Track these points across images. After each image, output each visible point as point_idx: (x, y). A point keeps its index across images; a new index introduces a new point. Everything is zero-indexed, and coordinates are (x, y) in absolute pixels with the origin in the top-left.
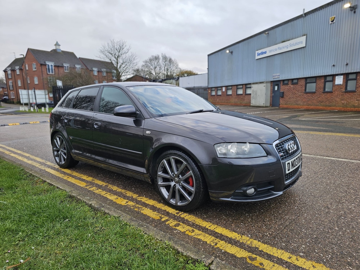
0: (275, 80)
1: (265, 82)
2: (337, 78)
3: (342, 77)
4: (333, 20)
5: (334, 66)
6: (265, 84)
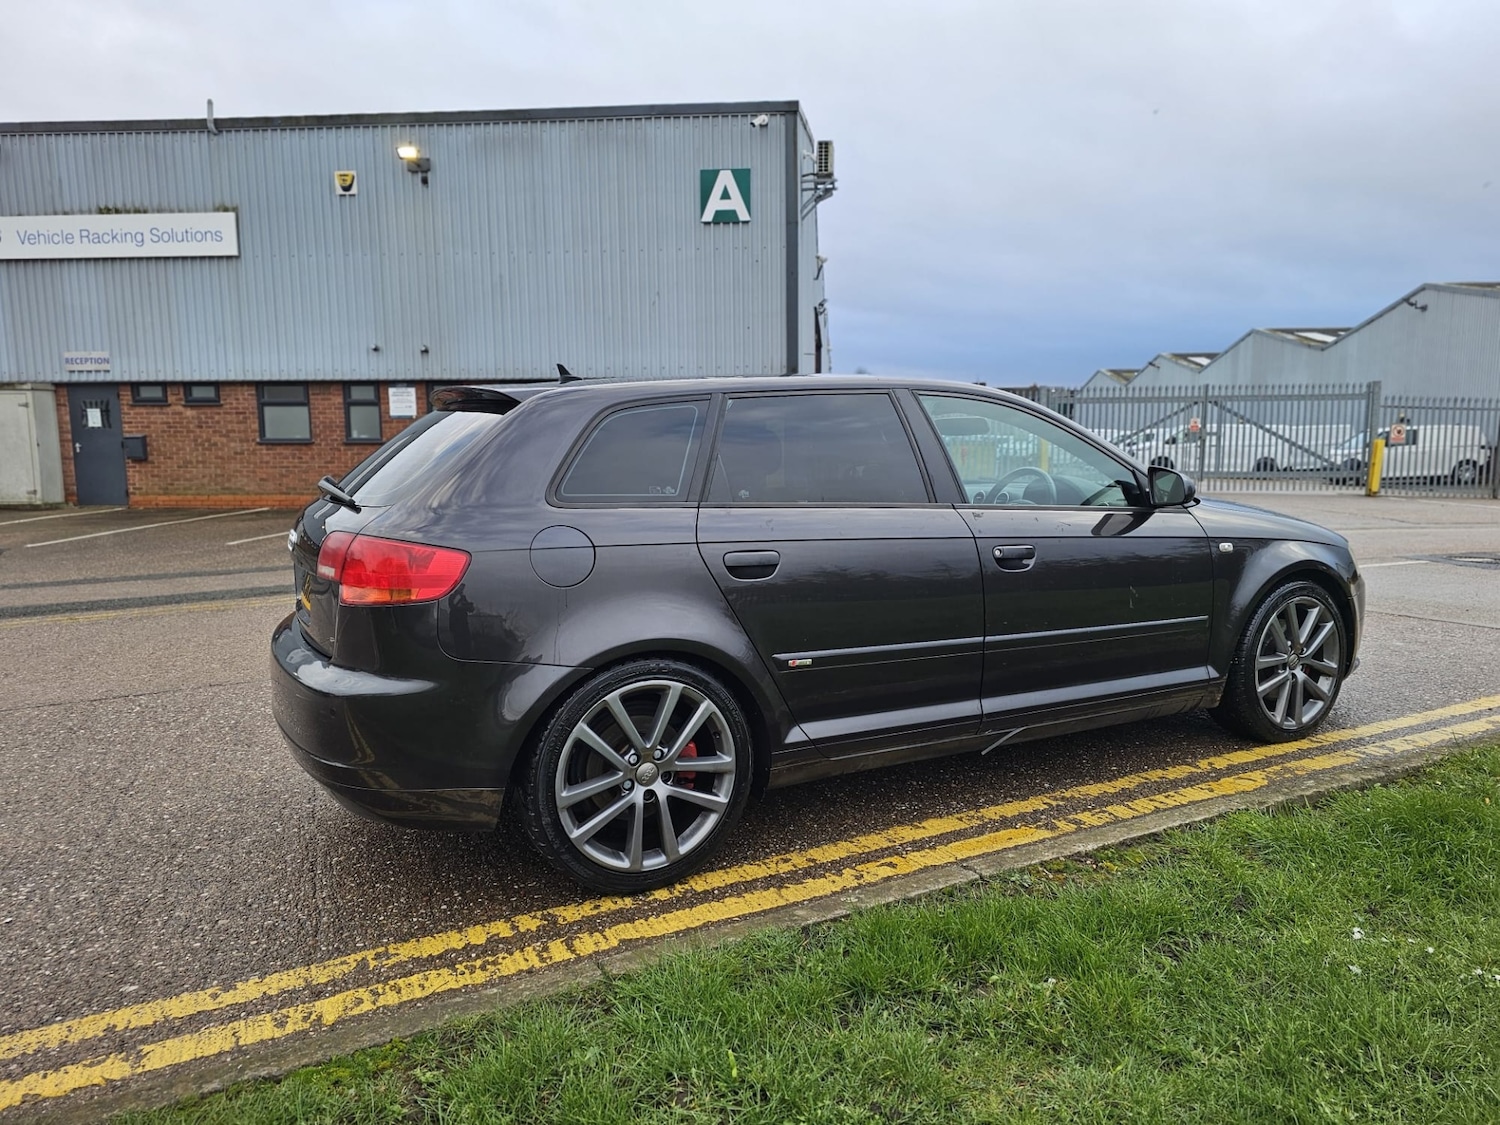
0: (84, 378)
1: (29, 386)
2: (394, 395)
3: (412, 390)
4: (348, 183)
5: (376, 349)
6: (29, 394)
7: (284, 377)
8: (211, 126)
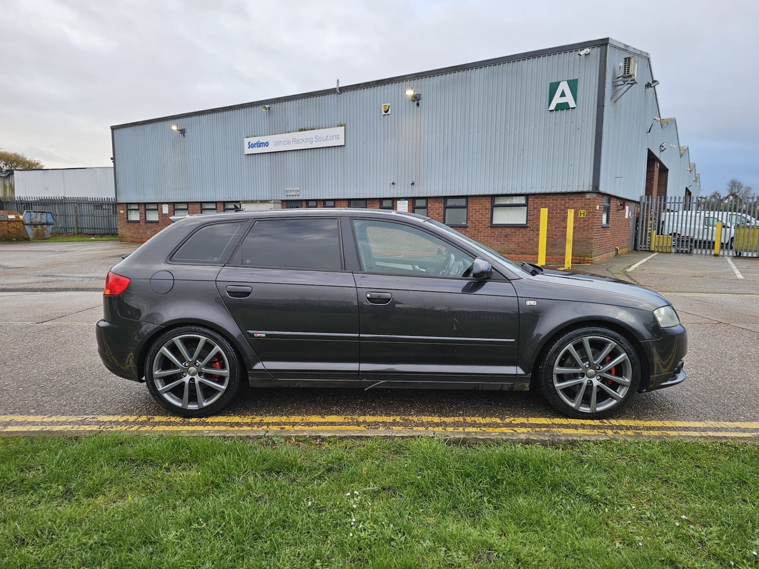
0: (291, 198)
1: (272, 202)
2: (399, 204)
3: (407, 202)
4: (387, 109)
5: (393, 184)
6: (273, 204)
7: (358, 197)
8: (338, 90)
